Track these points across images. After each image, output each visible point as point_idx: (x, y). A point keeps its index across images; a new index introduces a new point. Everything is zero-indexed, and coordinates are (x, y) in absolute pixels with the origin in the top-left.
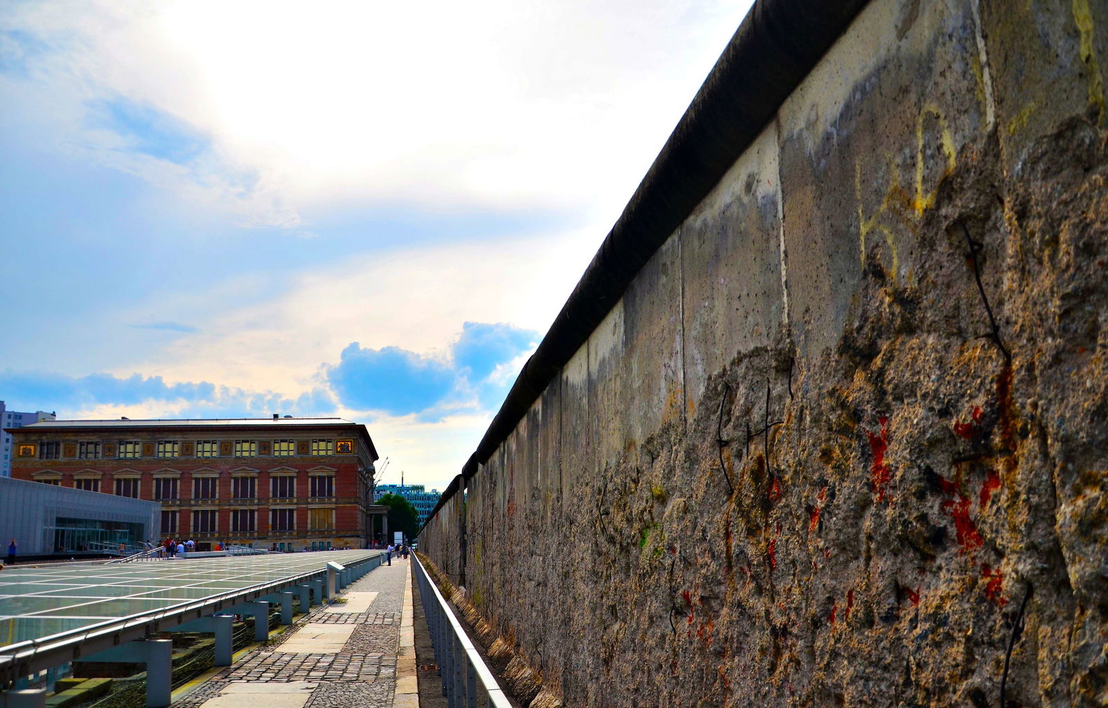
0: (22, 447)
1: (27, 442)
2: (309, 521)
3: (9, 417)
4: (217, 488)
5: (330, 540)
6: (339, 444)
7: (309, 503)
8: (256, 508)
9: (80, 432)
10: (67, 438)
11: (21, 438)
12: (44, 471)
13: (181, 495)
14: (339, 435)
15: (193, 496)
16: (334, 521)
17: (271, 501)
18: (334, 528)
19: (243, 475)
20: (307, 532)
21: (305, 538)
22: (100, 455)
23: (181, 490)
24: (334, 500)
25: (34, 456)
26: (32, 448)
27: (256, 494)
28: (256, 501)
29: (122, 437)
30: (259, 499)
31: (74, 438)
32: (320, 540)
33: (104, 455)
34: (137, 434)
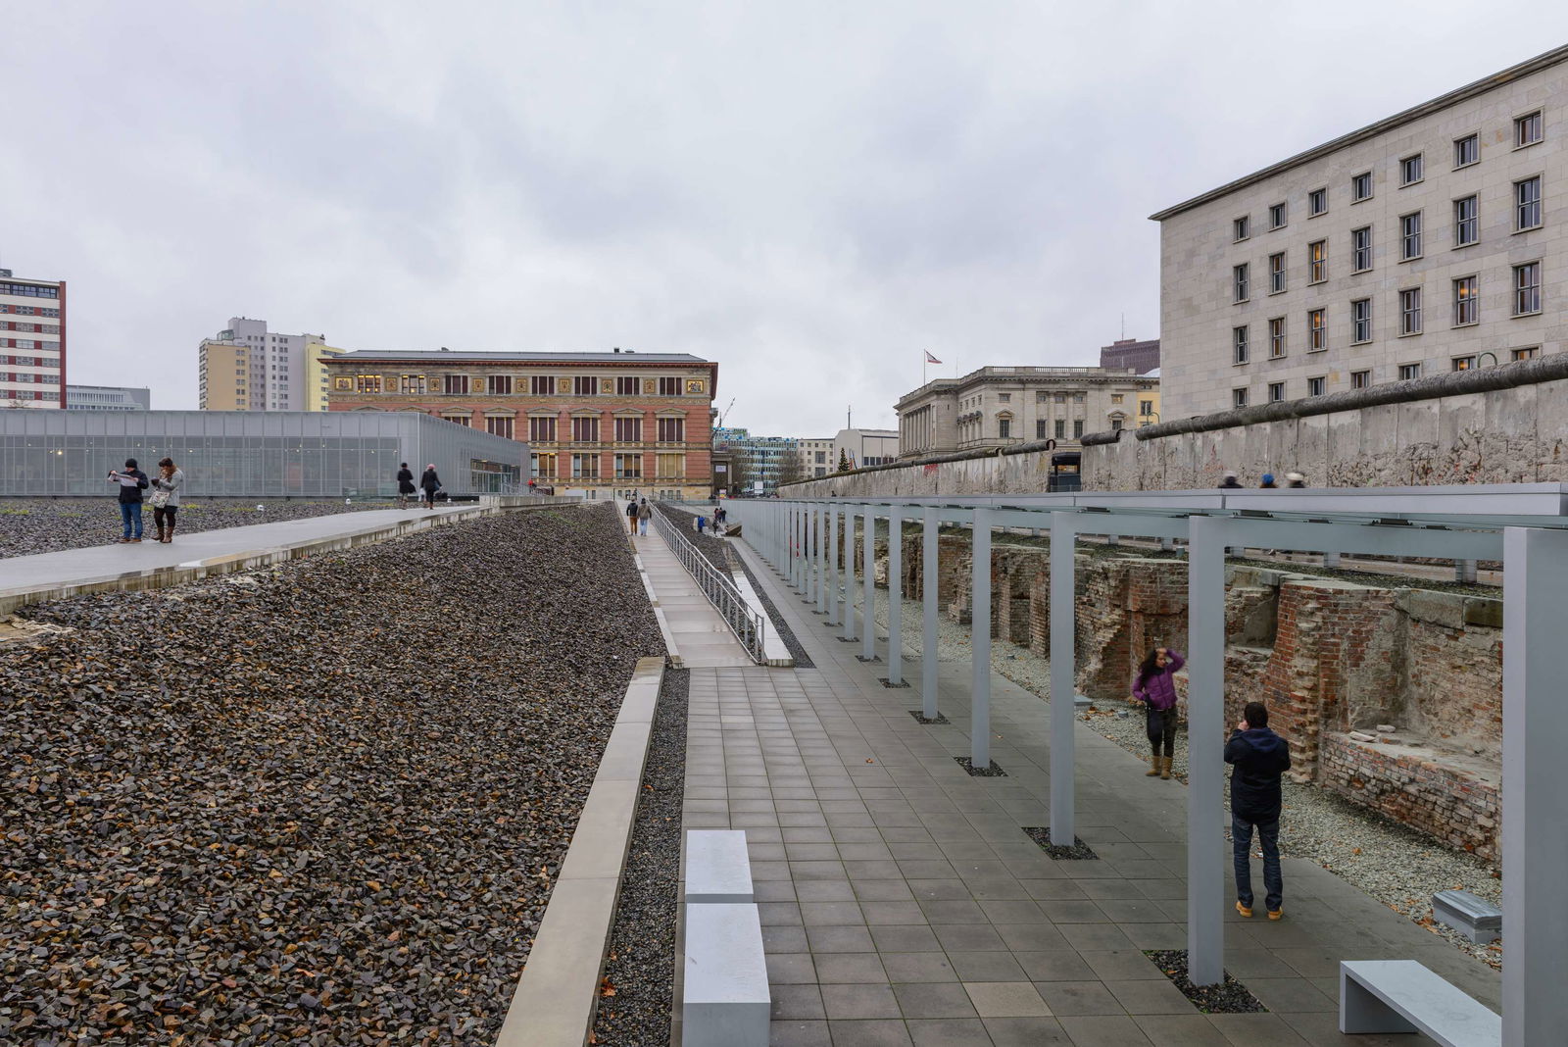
0: (338, 380)
1: (342, 374)
2: (657, 467)
3: (274, 340)
4: (556, 429)
5: (679, 488)
6: (689, 383)
7: (656, 448)
8: (599, 451)
9: (402, 364)
10: (387, 370)
11: (337, 369)
12: (365, 406)
13: (516, 436)
14: (690, 374)
15: (530, 438)
16: (684, 469)
17: (615, 445)
18: (684, 475)
19: (585, 416)
20: (655, 479)
21: (653, 485)
22: (425, 390)
23: (516, 431)
24: (684, 445)
25: (352, 390)
26: (349, 380)
27: (599, 436)
28: (599, 445)
29: (448, 371)
30: (602, 443)
31: (394, 371)
32: (669, 488)
33: (429, 390)
34: (465, 368)
